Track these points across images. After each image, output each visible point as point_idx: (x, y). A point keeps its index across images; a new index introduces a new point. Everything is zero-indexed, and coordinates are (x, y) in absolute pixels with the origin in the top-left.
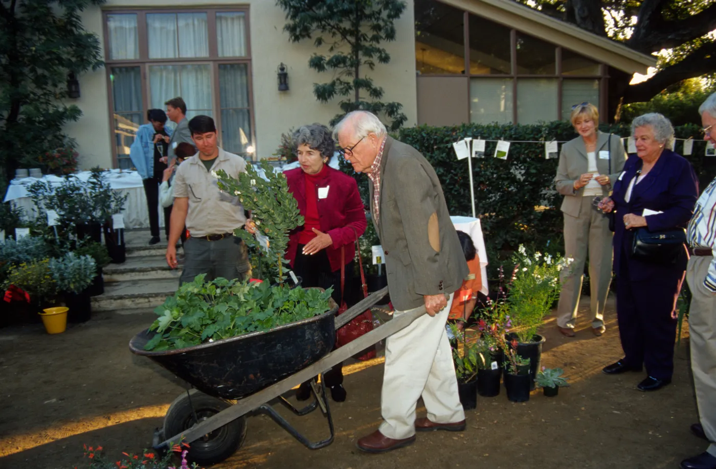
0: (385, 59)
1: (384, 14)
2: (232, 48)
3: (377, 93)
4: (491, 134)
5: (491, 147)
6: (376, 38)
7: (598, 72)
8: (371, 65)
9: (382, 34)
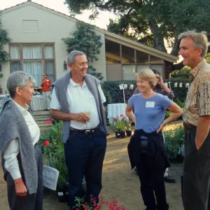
0: (97, 60)
1: (96, 46)
2: (49, 56)
3: (94, 70)
4: (128, 83)
5: (129, 86)
6: (94, 53)
7: (162, 62)
8: (92, 61)
9: (96, 52)
